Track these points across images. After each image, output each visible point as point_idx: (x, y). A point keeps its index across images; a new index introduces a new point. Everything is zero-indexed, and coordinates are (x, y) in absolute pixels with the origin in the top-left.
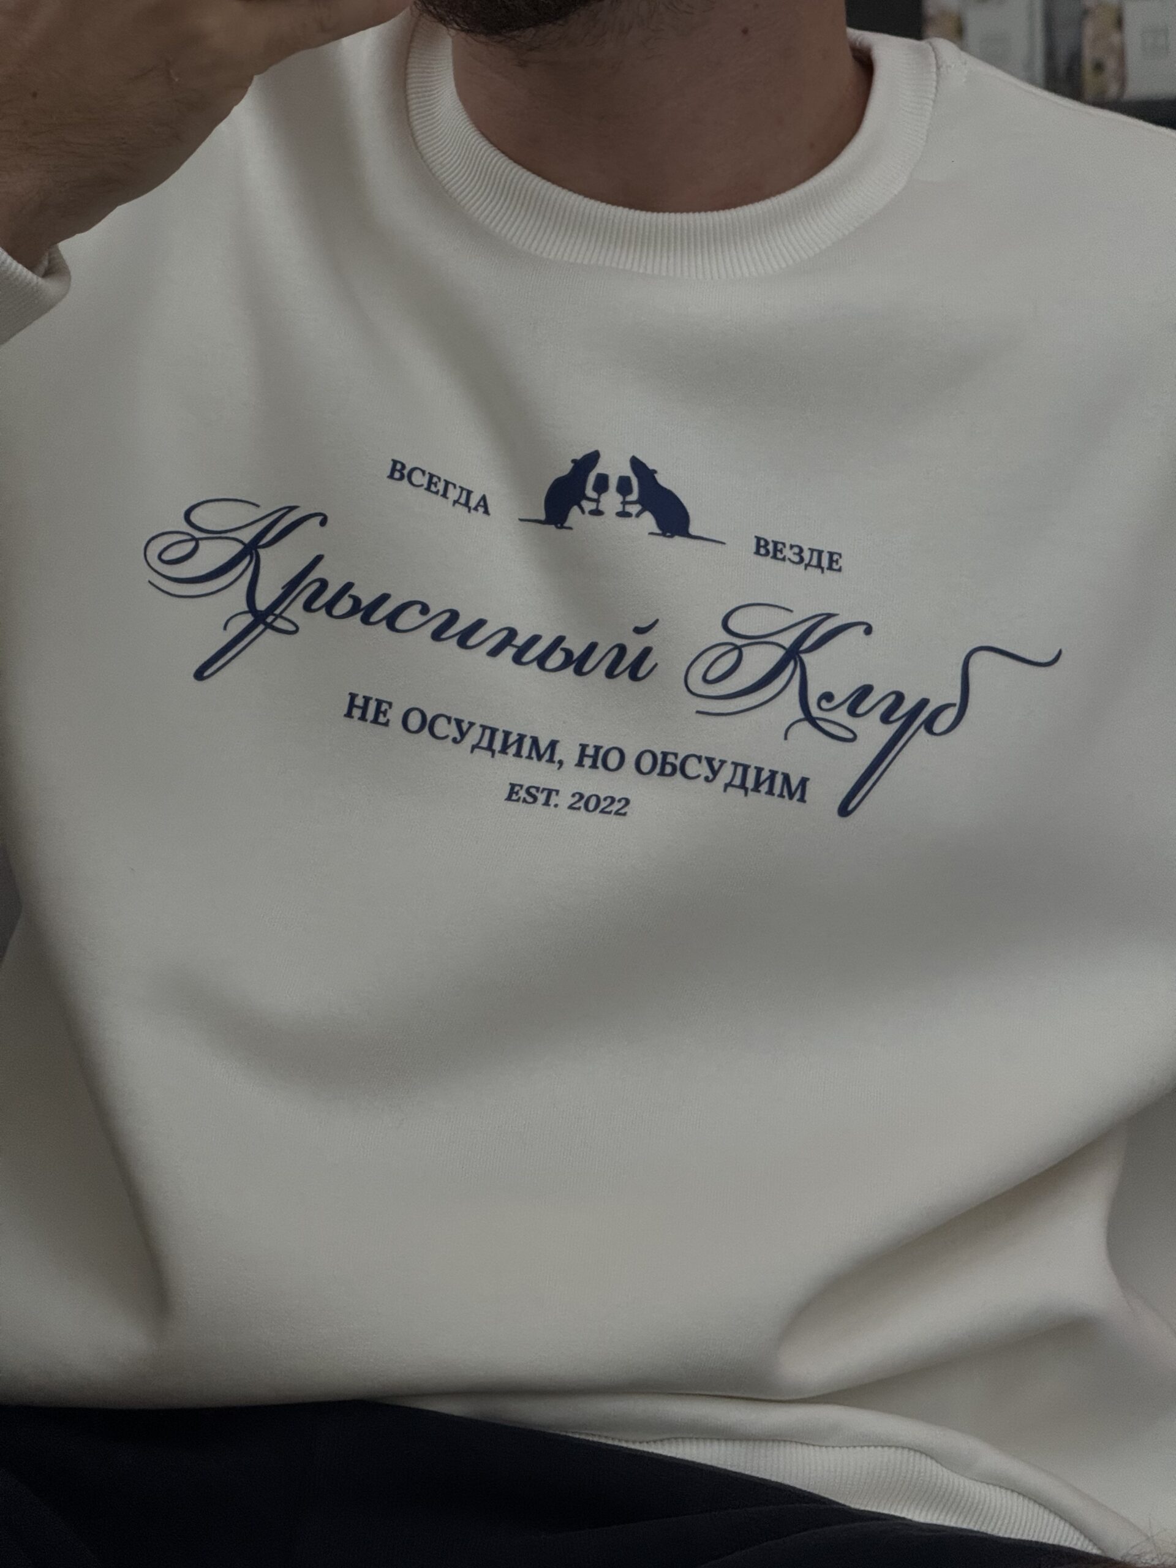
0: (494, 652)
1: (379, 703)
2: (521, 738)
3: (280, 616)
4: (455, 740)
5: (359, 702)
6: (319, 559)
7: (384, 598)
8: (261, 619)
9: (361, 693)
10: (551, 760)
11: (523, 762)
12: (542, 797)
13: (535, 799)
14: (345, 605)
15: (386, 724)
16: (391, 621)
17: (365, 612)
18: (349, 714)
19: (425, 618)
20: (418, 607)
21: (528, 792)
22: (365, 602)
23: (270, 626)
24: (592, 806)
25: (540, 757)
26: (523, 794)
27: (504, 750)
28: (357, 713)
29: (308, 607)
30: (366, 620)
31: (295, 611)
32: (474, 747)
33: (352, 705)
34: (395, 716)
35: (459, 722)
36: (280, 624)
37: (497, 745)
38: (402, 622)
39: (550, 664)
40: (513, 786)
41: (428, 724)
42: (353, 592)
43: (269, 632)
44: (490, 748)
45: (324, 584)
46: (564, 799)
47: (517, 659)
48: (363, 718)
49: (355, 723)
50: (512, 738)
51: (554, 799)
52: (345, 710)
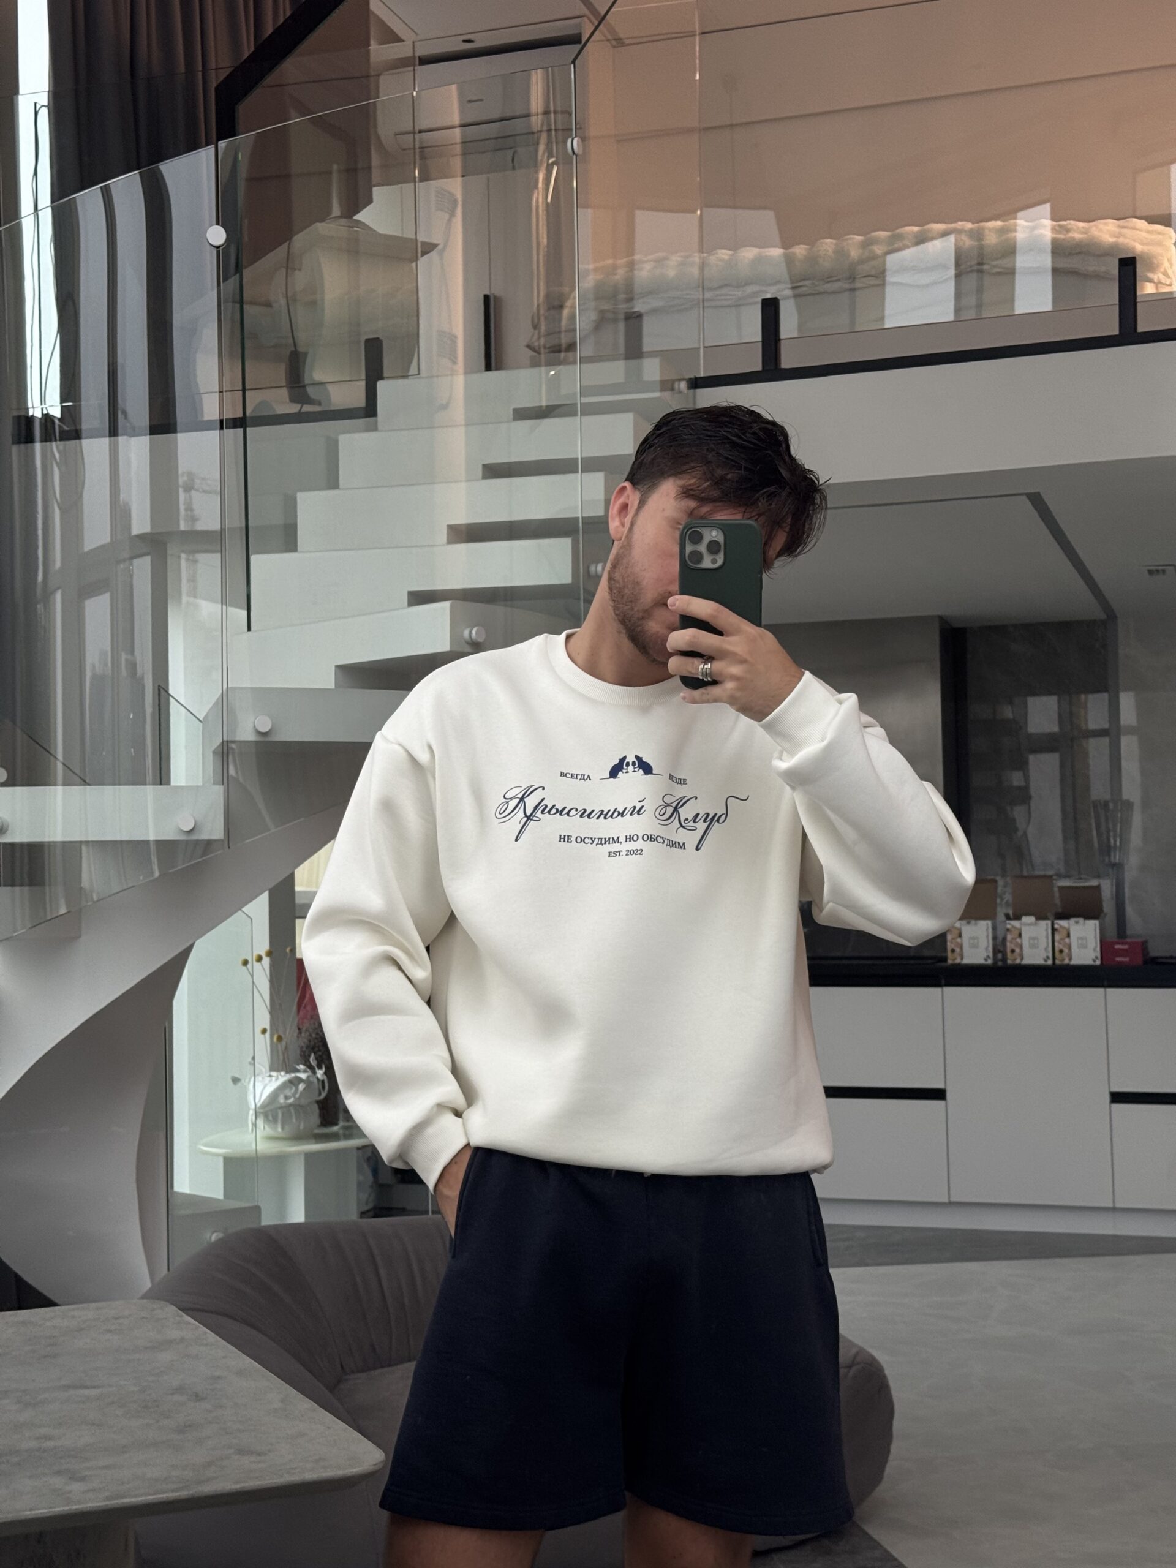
0: (598, 818)
1: (568, 836)
2: (609, 839)
3: (534, 816)
4: (591, 844)
5: (563, 837)
6: (543, 799)
7: (565, 808)
8: (528, 818)
9: (563, 834)
10: (618, 842)
11: (611, 845)
12: (618, 854)
13: (616, 855)
14: (554, 811)
15: (571, 842)
16: (568, 814)
17: (560, 812)
18: (560, 841)
19: (576, 812)
20: (575, 810)
21: (614, 854)
22: (560, 810)
23: (532, 820)
24: (632, 853)
25: (615, 842)
26: (613, 854)
27: (605, 843)
28: (562, 840)
29: (542, 812)
30: (561, 814)
31: (538, 814)
32: (597, 844)
33: (560, 838)
34: (573, 839)
35: (591, 839)
36: (534, 818)
37: (603, 842)
38: (571, 814)
39: (614, 816)
40: (609, 853)
41: (583, 840)
42: (556, 807)
43: (532, 821)
44: (601, 843)
45: (546, 806)
46: (624, 853)
47: (605, 818)
48: (564, 841)
49: (562, 843)
50: (607, 839)
51: (621, 853)
52: (559, 840)
